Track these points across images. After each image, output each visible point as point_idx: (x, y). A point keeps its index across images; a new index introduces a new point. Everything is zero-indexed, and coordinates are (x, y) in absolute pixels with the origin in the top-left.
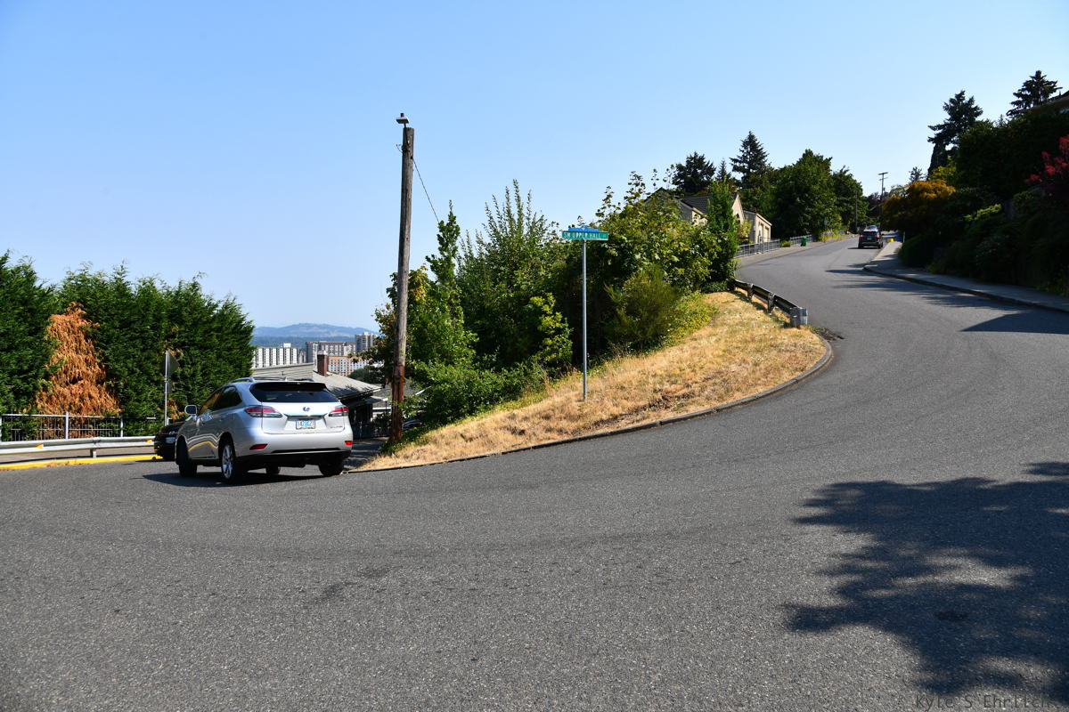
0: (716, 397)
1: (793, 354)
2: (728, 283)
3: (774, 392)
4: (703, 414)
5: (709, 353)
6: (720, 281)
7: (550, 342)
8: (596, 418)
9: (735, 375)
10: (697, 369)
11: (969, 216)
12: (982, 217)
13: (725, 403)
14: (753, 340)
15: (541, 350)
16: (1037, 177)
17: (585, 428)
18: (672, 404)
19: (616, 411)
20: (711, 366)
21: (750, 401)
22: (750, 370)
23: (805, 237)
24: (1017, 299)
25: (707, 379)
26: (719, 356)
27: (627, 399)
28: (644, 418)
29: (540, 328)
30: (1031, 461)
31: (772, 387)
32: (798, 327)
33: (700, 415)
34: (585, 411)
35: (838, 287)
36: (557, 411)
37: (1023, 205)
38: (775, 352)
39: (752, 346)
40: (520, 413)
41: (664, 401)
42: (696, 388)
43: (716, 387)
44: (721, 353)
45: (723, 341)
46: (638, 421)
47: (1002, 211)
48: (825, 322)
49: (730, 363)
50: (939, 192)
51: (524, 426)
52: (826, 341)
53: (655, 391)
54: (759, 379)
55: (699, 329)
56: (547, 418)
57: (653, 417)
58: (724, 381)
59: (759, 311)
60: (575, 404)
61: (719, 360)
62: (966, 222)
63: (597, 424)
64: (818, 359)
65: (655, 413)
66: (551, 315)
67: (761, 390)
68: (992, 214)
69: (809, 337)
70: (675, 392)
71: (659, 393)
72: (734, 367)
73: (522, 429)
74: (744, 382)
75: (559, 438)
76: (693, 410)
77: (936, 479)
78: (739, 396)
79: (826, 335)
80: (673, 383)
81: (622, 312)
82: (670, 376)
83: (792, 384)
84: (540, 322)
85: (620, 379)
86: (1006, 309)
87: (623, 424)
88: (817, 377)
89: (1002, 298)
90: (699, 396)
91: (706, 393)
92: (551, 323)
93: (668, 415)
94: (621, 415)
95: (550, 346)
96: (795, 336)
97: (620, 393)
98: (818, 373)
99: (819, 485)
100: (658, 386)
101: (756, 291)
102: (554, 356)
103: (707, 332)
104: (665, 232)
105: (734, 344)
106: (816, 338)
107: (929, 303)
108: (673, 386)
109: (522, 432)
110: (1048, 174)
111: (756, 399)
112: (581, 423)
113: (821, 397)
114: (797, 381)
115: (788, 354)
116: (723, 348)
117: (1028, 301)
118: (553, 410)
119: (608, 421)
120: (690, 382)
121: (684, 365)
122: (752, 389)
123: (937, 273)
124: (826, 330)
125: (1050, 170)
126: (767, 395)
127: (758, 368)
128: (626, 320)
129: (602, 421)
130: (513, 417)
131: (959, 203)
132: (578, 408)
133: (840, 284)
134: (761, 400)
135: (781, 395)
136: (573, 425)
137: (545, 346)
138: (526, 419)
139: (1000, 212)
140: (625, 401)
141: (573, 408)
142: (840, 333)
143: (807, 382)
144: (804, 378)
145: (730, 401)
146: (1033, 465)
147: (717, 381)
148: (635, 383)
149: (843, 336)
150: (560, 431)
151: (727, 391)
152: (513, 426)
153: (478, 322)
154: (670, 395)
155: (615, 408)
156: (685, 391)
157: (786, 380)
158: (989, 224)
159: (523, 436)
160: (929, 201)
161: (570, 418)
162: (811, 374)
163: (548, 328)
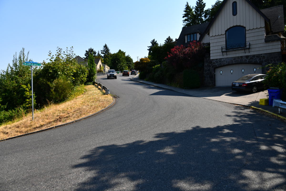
0: (77, 117)
1: (103, 102)
2: (93, 82)
3: (95, 114)
4: (71, 123)
5: (78, 103)
6: (91, 82)
7: (28, 100)
8: (35, 126)
9: (84, 109)
10: (72, 108)
11: (153, 67)
12: (156, 67)
13: (79, 119)
14: (93, 99)
15: (25, 103)
16: (166, 58)
17: (30, 130)
18: (62, 120)
19: (42, 123)
20: (77, 107)
21: (87, 118)
22: (89, 108)
23: (118, 71)
24: (163, 87)
25: (75, 111)
26: (81, 104)
27: (47, 119)
28: (51, 125)
29: (24, 95)
30: (155, 133)
31: (94, 113)
32: (107, 95)
33: (70, 123)
34: (32, 124)
35: (122, 84)
36: (22, 125)
37: (164, 65)
38: (98, 102)
39: (92, 100)
40: (9, 126)
41: (60, 119)
42: (71, 114)
43: (77, 114)
44: (82, 103)
45: (84, 99)
46: (49, 127)
47: (160, 66)
48: (116, 93)
49: (83, 106)
50: (147, 61)
51: (9, 131)
52: (114, 98)
53: (57, 116)
54: (91, 111)
55: (79, 95)
56: (18, 127)
57: (55, 125)
58: (80, 111)
59: (99, 90)
60: (29, 122)
61: (80, 105)
62: (153, 68)
63: (35, 128)
64: (110, 104)
65: (56, 123)
66: (29, 92)
67: (91, 114)
68: (158, 67)
69: (109, 97)
70: (64, 116)
71: (58, 117)
72: (84, 107)
73: (7, 132)
74: (86, 112)
75: (19, 134)
76: (68, 121)
77: (127, 142)
78: (84, 116)
79: (115, 97)
80: (63, 113)
81: (52, 90)
82: (63, 111)
83: (101, 112)
84: (25, 94)
85: (46, 112)
86: (160, 90)
87: (44, 128)
88: (109, 109)
89: (160, 87)
90: (71, 117)
91: (74, 116)
92: (29, 94)
93: (60, 124)
94: (44, 125)
95: (28, 102)
96: (105, 97)
97: (46, 117)
98: (109, 108)
99: (90, 148)
100: (58, 114)
101: (99, 85)
102: (29, 105)
103: (81, 96)
104: (68, 66)
105: (87, 100)
106: (111, 97)
107: (143, 88)
108: (64, 114)
109: (7, 133)
110: (168, 57)
111: (89, 117)
112: (29, 128)
113: (108, 115)
114: (102, 111)
115: (102, 103)
116: (83, 101)
117: (165, 88)
118: (21, 124)
119: (39, 127)
120: (69, 112)
121: (69, 107)
122: (89, 114)
123: (147, 81)
124: (115, 95)
125: (169, 56)
126: (92, 115)
127: (92, 107)
128: (54, 93)
129: (37, 127)
130: (6, 128)
131: (151, 64)
132: (30, 123)
133: (123, 83)
134: (90, 117)
135: (96, 115)
136: (26, 129)
137: (26, 102)
138: (10, 128)
139: (160, 67)
140: (46, 120)
141: (28, 123)
142: (119, 96)
143: (106, 110)
144: (105, 110)
145: (81, 118)
146: (156, 134)
147: (78, 112)
148: (51, 113)
149: (119, 97)
150: (20, 132)
151: (81, 114)
152: (4, 131)
153: (4, 94)
154: (62, 117)
155: (42, 122)
156: (68, 115)
157: (99, 110)
158: (158, 69)
159: (7, 134)
160: (145, 63)
161: (26, 127)
162: (107, 108)
163: (28, 96)
